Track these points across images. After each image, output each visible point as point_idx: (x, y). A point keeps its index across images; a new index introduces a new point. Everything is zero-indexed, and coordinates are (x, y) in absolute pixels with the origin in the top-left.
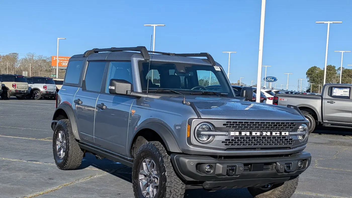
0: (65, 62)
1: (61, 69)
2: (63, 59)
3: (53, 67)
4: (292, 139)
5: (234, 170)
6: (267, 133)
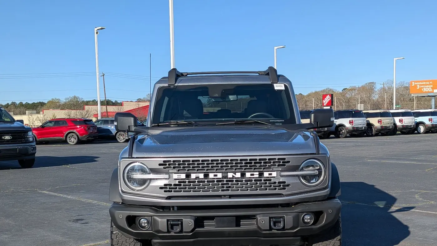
0: (426, 87)
1: (422, 97)
2: (424, 83)
3: (412, 94)
4: (284, 182)
5: (180, 226)
6: (235, 174)
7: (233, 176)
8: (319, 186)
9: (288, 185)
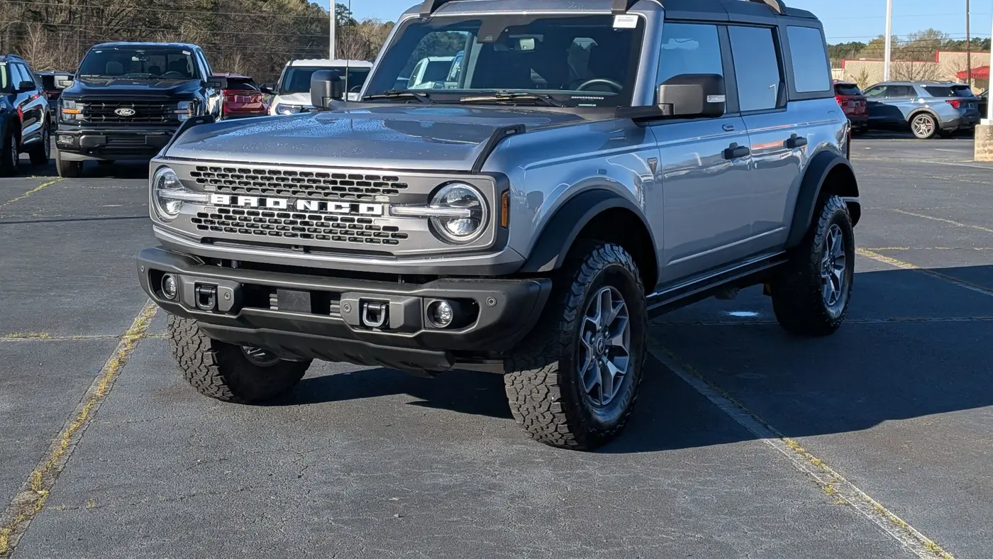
4: (395, 229)
5: (214, 297)
6: (310, 203)
7: (306, 207)
8: (471, 245)
9: (405, 236)
